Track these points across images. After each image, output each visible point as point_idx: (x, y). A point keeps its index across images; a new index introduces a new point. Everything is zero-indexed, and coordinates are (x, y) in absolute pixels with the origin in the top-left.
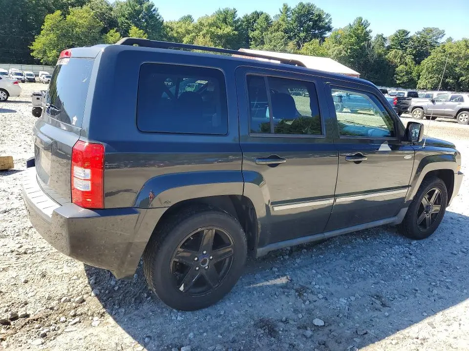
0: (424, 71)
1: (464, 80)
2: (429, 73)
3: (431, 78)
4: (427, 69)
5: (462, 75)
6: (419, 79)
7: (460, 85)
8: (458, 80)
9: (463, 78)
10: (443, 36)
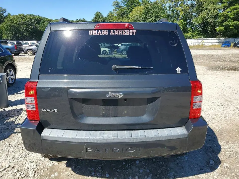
0: (4, 30)
1: (26, 35)
2: (7, 31)
3: (9, 34)
4: (5, 29)
5: (24, 33)
6: (2, 34)
7: (25, 37)
8: (23, 35)
9: (25, 34)
10: (6, 12)
